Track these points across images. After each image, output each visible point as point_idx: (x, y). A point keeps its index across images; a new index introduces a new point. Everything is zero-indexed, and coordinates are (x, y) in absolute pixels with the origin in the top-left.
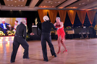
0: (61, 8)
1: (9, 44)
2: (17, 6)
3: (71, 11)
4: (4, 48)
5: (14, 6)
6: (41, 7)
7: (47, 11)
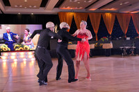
0: (93, 9)
1: (16, 63)
2: (28, 8)
3: (108, 15)
4: (8, 69)
5: (23, 7)
6: (63, 8)
7: (71, 14)
